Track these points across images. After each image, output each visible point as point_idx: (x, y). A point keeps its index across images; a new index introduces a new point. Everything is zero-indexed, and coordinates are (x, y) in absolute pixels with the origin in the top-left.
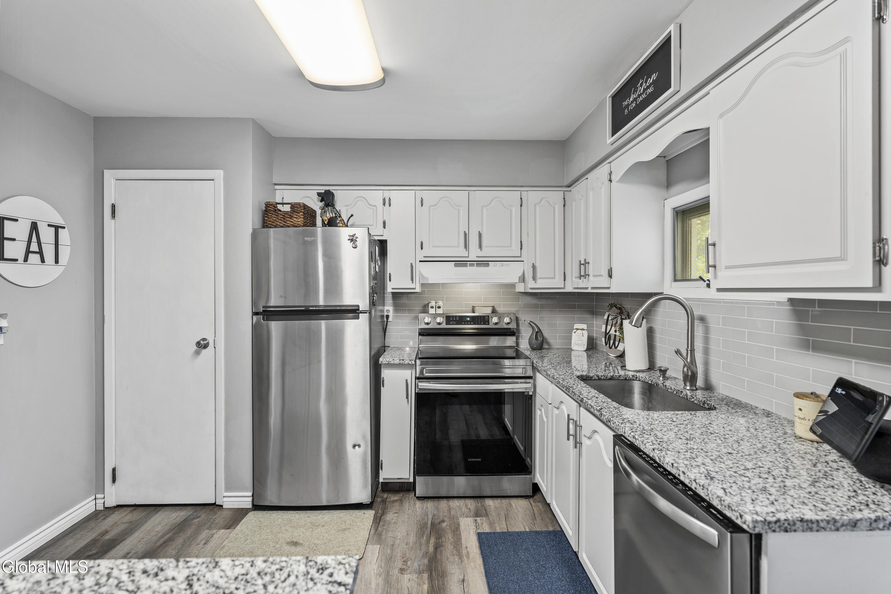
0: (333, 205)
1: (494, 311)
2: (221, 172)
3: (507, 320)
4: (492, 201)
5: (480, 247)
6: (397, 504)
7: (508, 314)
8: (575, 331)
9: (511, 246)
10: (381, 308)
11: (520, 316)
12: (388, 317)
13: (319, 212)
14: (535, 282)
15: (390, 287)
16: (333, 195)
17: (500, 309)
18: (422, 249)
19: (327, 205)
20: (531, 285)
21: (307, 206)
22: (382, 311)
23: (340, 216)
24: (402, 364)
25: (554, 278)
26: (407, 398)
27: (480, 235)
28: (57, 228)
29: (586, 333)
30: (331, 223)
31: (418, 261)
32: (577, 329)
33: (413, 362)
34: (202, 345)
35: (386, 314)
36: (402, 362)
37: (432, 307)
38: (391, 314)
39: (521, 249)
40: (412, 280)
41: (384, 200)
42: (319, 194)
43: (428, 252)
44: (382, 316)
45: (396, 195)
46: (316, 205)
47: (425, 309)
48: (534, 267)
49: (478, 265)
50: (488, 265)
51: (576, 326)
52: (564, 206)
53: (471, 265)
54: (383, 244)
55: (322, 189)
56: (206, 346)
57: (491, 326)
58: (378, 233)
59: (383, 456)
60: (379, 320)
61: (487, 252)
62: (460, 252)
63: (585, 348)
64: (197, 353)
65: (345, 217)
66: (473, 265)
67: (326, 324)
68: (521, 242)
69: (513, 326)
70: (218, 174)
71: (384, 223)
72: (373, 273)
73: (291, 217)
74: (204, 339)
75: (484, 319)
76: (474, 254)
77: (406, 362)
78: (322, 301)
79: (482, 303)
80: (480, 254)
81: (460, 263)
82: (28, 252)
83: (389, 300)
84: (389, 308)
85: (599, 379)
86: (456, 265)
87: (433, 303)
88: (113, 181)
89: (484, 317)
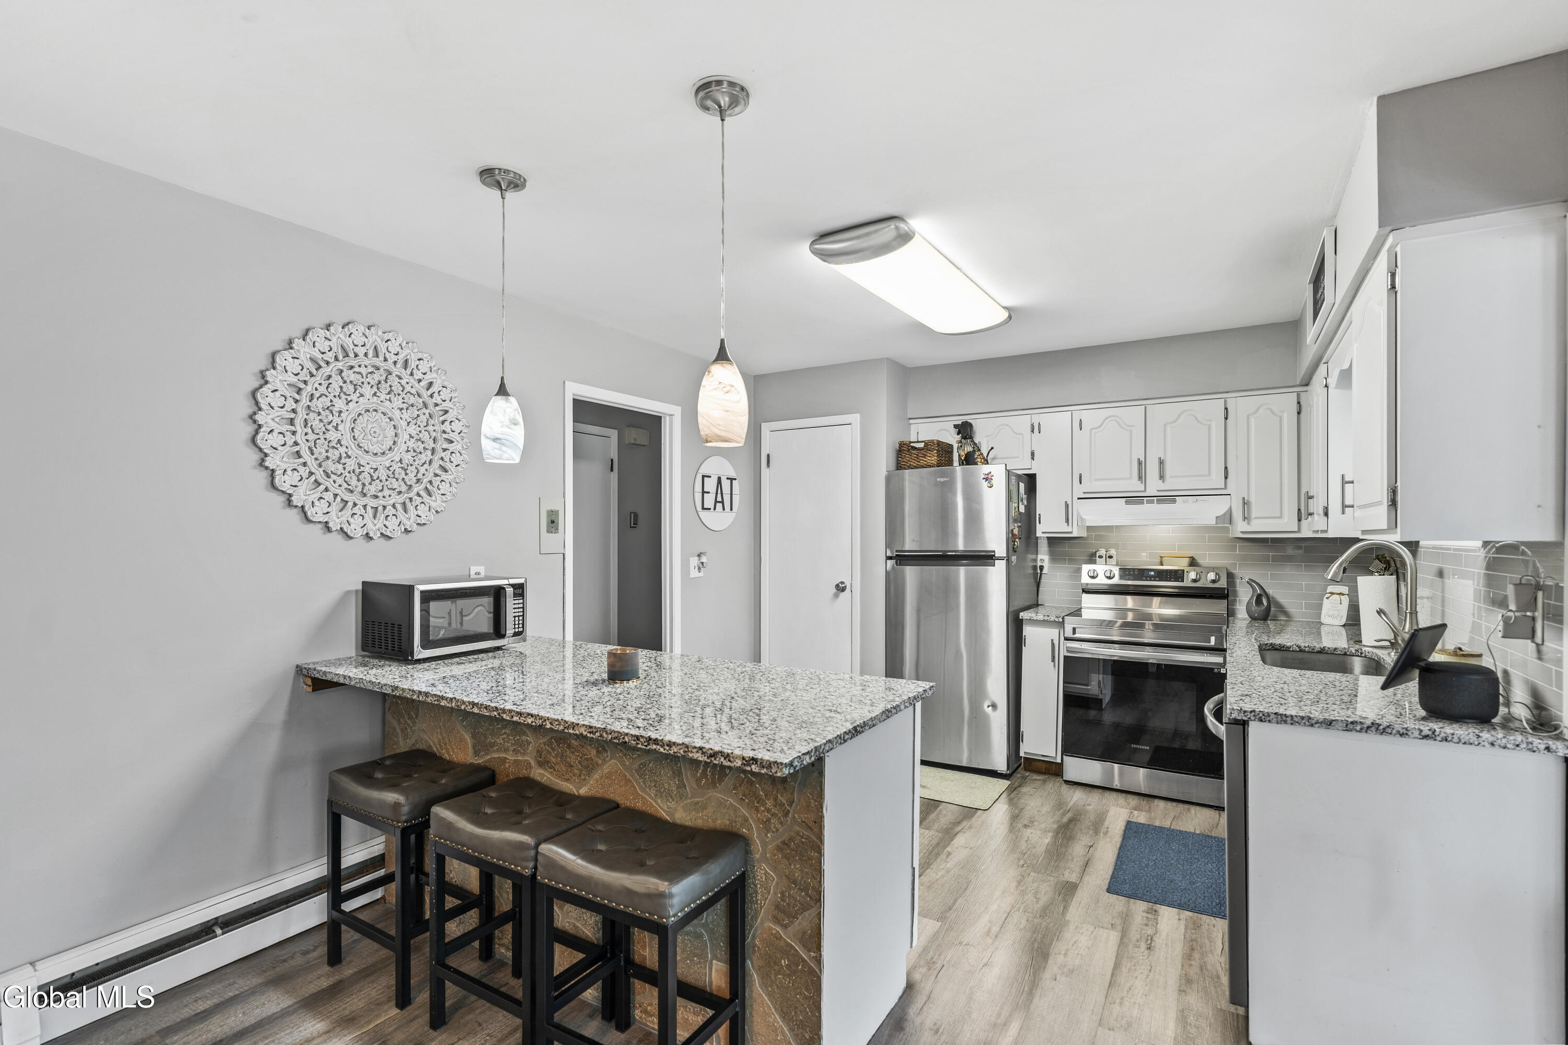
0: (971, 438)
1: (1193, 563)
2: (858, 415)
3: (1211, 576)
4: (1180, 415)
5: (1162, 477)
6: (1038, 783)
7: (1213, 569)
8: (1328, 595)
9: (1209, 475)
10: (1034, 557)
11: (1237, 571)
12: (1042, 568)
13: (955, 446)
14: (1248, 523)
15: (1042, 530)
16: (970, 425)
17: (1204, 561)
18: (1081, 483)
19: (964, 438)
20: (1240, 528)
21: (941, 442)
22: (1036, 560)
23: (979, 450)
24: (1047, 621)
25: (1281, 517)
26: (1053, 660)
27: (1161, 463)
28: (732, 480)
29: (1346, 600)
30: (969, 460)
31: (1075, 498)
32: (1332, 593)
33: (1061, 620)
34: (840, 588)
35: (1039, 564)
36: (1046, 618)
37: (1101, 557)
38: (1046, 565)
39: (1226, 478)
40: (1067, 521)
41: (1033, 426)
42: (956, 426)
43: (1090, 486)
44: (1035, 568)
45: (1049, 419)
46: (952, 439)
47: (1092, 558)
48: (1246, 503)
49: (1159, 502)
50: (1174, 501)
51: (1330, 589)
52: (1299, 413)
53: (1148, 502)
54: (1031, 480)
55: (959, 420)
56: (843, 590)
57: (1187, 583)
58: (1023, 465)
59: (1024, 727)
60: (1031, 571)
61: (1172, 484)
62: (1133, 486)
63: (1343, 621)
64: (836, 596)
65: (984, 451)
66: (1152, 502)
67: (966, 573)
68: (1226, 468)
69: (1223, 583)
70: (855, 418)
71: (1033, 454)
72: (1013, 513)
73: (925, 456)
74: (842, 583)
75: (1177, 575)
76: (1154, 486)
77: (1052, 619)
78: (961, 545)
79: (1176, 552)
80: (1161, 486)
81: (1132, 499)
82: (716, 502)
83: (1043, 547)
84: (1043, 558)
85: (1301, 651)
86: (1127, 503)
87: (1102, 552)
88: (768, 432)
89: (1176, 571)
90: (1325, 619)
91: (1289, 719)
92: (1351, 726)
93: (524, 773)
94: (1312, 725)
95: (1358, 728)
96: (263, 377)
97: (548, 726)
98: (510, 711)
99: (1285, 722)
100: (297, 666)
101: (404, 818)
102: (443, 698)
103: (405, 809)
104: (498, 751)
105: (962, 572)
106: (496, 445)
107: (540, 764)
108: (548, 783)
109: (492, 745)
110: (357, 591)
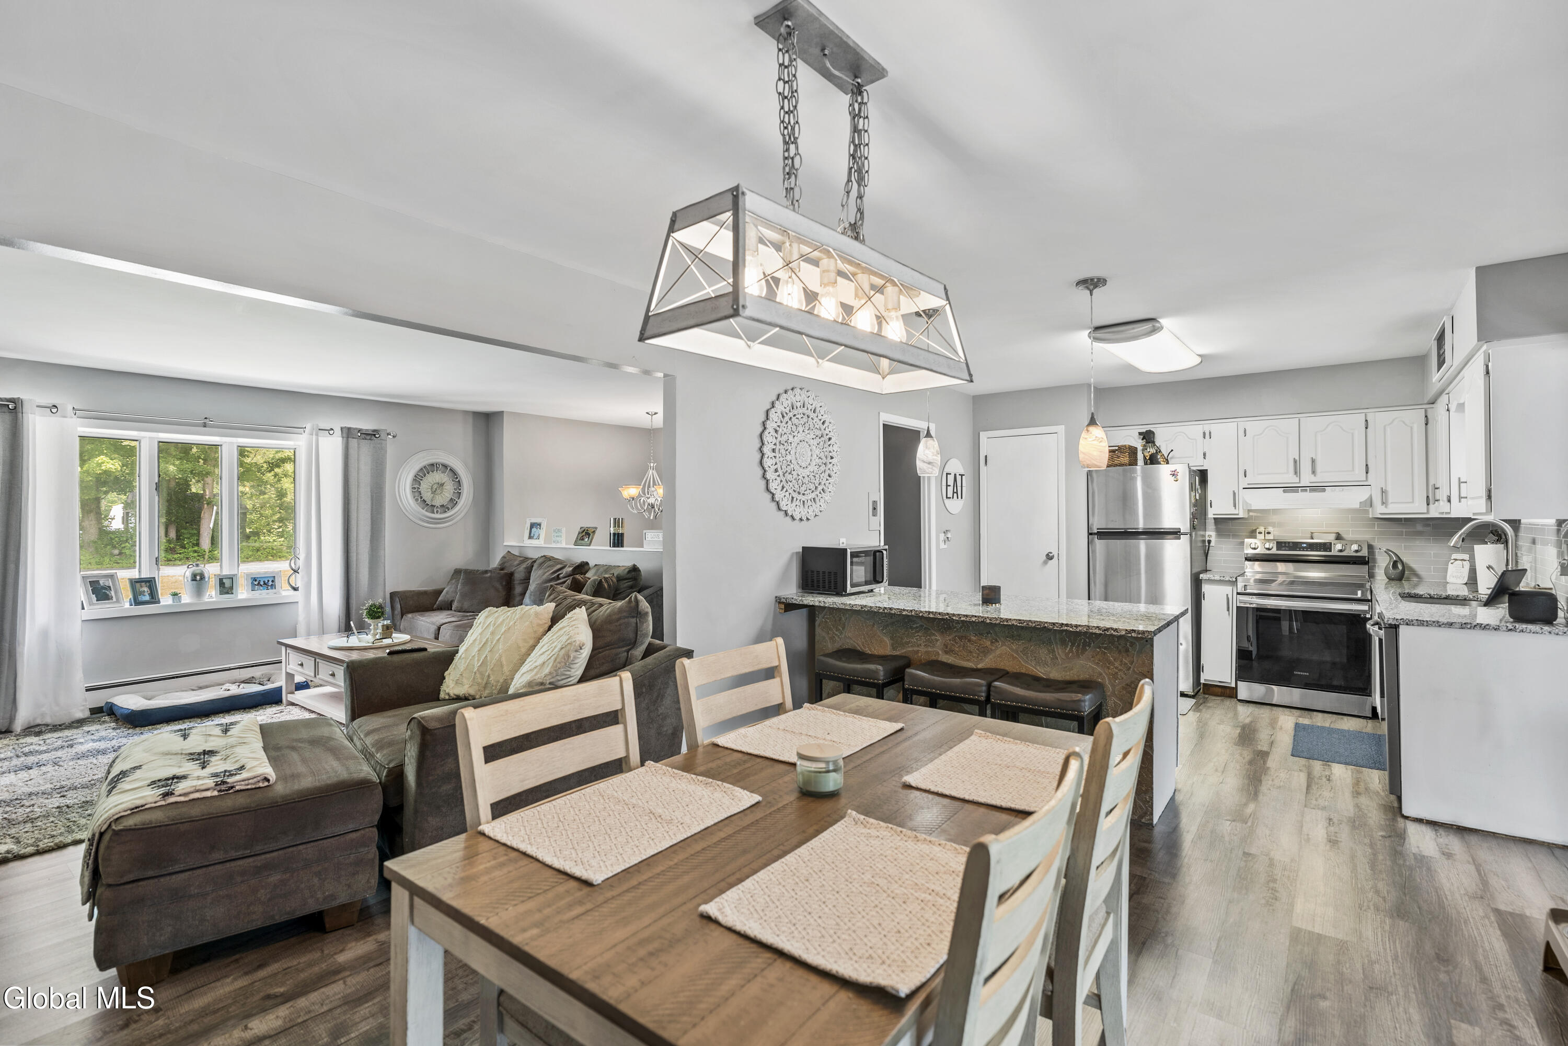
0: (1153, 442)
1: (1339, 537)
2: (1062, 426)
3: (1355, 547)
4: (1328, 425)
5: (1314, 472)
6: (1218, 702)
7: (1356, 542)
8: (1452, 561)
9: (1353, 470)
10: (1202, 533)
11: (1376, 544)
12: (1209, 542)
13: (1140, 448)
14: (1386, 507)
15: (1211, 513)
16: (1153, 433)
17: (1348, 536)
18: (1246, 477)
19: (1147, 442)
20: (1379, 510)
21: (1129, 446)
22: (1204, 536)
23: (1160, 451)
24: (1223, 581)
25: (1413, 502)
26: (1228, 610)
27: (1313, 461)
28: (962, 475)
29: (1467, 565)
30: (1152, 460)
31: (1241, 488)
32: (1456, 560)
33: (1234, 579)
34: (1049, 557)
35: (1207, 539)
36: (1222, 578)
37: (1260, 533)
38: (1213, 539)
39: (1367, 473)
40: (1235, 506)
41: (1204, 434)
42: (1140, 434)
43: (1251, 479)
44: (1204, 541)
45: (1216, 428)
46: (1138, 444)
47: (1253, 534)
48: (1383, 492)
49: (1311, 491)
50: (1324, 491)
51: (1454, 556)
52: (1426, 424)
53: (1302, 490)
54: (1203, 476)
55: (1144, 429)
56: (1051, 558)
57: (1334, 552)
58: (1198, 463)
59: (1203, 661)
60: (1200, 544)
61: (1322, 477)
62: (1291, 479)
63: (1465, 580)
64: (1045, 563)
65: (1165, 452)
66: (1306, 490)
67: (1148, 547)
68: (1367, 465)
69: (1364, 553)
70: (1061, 429)
71: (1205, 455)
72: (1193, 501)
73: (1118, 457)
74: (1051, 553)
75: (1326, 547)
76: (1307, 479)
77: (1227, 579)
78: (1141, 525)
79: (1324, 529)
80: (1313, 479)
81: (1288, 489)
82: (954, 492)
83: (1211, 525)
84: (1211, 533)
85: (1431, 598)
86: (1284, 492)
87: (1262, 529)
88: (986, 439)
89: (1325, 544)
90: (1449, 579)
91: (1425, 623)
92: (1464, 626)
93: (934, 658)
94: (1440, 626)
95: (1469, 626)
96: (764, 425)
97: (988, 621)
98: (959, 615)
99: (1423, 625)
100: (776, 597)
101: (882, 678)
102: (904, 610)
103: (882, 673)
104: (912, 646)
105: (1143, 545)
106: (930, 466)
107: (946, 653)
108: (953, 663)
109: (908, 643)
110: (797, 553)
